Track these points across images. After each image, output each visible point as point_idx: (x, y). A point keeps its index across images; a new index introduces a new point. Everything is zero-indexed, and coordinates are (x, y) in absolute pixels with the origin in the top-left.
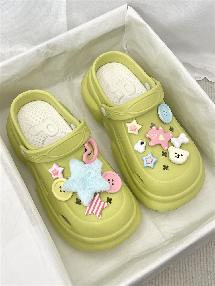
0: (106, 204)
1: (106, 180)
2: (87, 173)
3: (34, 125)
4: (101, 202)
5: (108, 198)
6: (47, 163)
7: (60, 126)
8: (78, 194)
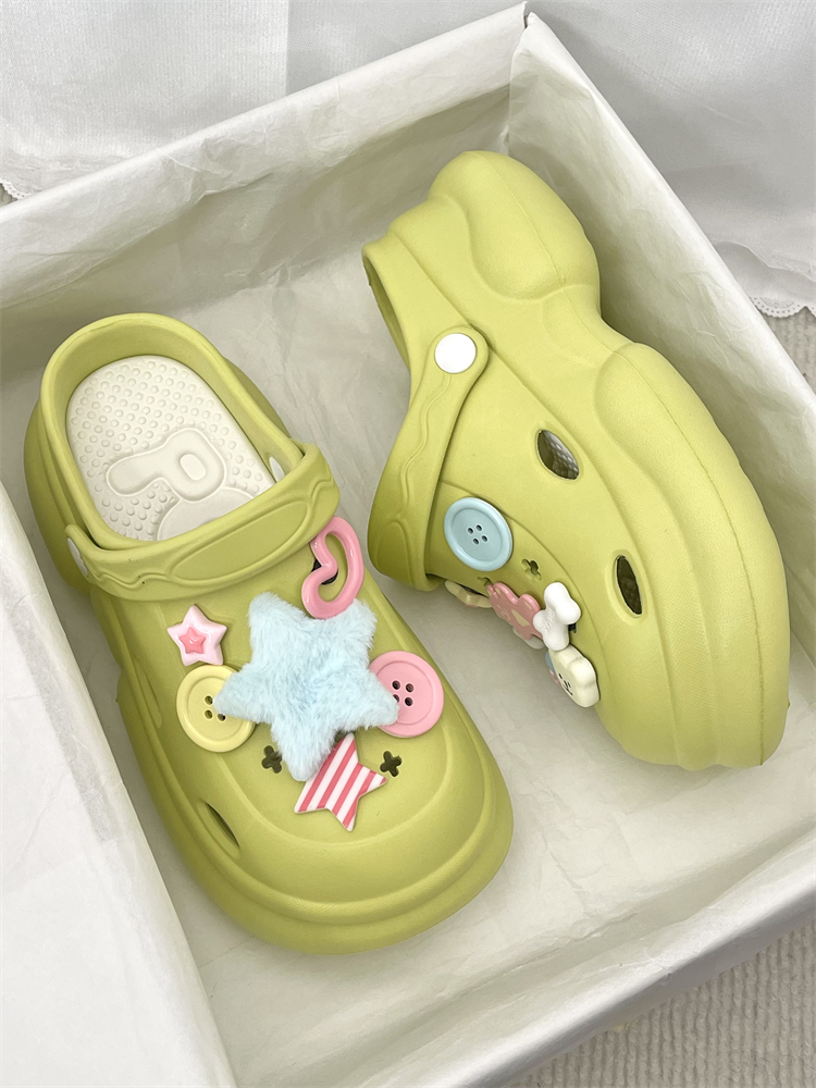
0: (377, 780)
1: (385, 685)
2: (315, 653)
3: (128, 451)
4: (359, 766)
5: (387, 755)
6: (165, 603)
7: (226, 460)
8: (272, 730)
